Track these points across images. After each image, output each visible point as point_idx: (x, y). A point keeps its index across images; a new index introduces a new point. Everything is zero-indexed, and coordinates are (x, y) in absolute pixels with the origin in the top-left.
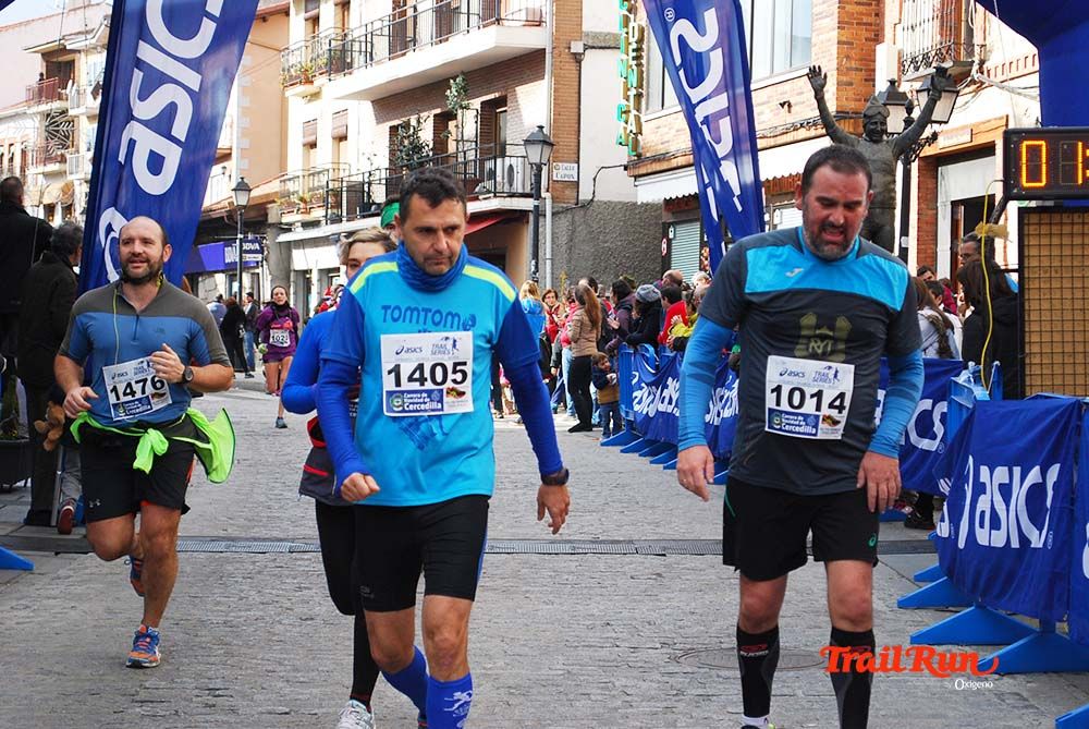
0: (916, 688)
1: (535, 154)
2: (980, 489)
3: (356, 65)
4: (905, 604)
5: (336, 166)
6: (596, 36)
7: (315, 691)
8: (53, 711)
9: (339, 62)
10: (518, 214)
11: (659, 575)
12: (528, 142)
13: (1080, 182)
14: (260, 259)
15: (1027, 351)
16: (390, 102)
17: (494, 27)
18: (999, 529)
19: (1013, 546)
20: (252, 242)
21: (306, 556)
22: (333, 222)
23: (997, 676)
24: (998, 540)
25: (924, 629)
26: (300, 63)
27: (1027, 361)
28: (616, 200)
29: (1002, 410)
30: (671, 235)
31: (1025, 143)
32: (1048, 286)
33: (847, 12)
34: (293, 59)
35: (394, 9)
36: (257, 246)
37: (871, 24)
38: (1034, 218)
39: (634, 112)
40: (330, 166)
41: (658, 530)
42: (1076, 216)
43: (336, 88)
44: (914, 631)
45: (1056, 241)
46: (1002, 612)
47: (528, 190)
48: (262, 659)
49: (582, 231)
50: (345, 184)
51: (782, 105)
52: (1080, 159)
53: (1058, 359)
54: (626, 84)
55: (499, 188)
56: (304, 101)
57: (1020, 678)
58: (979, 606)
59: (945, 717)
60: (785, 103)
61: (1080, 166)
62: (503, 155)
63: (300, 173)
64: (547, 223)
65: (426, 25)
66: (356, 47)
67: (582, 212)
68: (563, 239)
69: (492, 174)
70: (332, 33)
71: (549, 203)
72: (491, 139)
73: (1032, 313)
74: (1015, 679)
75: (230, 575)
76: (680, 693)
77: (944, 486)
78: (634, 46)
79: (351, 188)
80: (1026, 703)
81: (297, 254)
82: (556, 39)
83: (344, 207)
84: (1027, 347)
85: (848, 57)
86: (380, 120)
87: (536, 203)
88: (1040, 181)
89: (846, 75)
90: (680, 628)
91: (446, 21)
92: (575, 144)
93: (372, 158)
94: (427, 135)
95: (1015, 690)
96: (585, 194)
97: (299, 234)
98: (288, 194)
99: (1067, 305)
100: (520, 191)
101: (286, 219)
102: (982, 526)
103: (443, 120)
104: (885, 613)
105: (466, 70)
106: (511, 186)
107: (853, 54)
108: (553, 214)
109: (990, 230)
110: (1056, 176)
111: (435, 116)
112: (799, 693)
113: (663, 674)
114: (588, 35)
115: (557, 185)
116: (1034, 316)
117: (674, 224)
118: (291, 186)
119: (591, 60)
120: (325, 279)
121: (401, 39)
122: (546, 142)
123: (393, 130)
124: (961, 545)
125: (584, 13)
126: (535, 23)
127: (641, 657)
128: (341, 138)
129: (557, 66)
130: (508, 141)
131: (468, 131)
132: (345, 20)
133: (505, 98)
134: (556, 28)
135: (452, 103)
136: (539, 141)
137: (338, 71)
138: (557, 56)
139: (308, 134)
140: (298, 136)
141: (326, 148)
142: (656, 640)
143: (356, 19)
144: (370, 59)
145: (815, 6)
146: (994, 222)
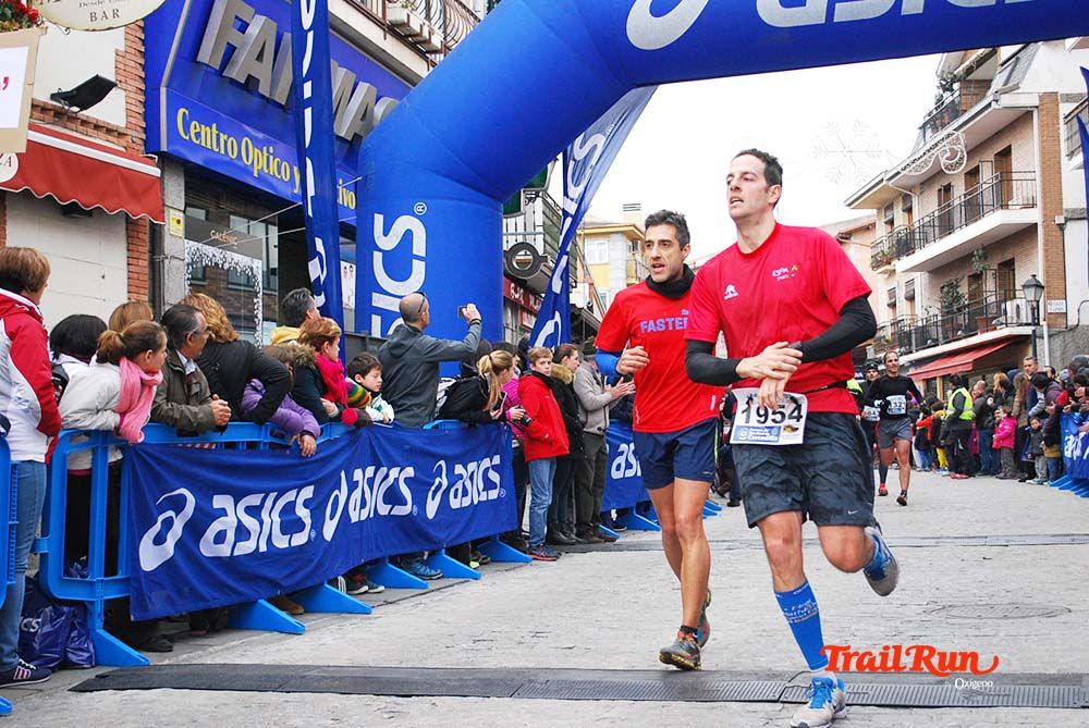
1: (1030, 294)
3: (916, 248)
5: (909, 317)
6: (1074, 211)
9: (905, 246)
10: (1023, 338)
12: (1024, 286)
16: (941, 270)
17: (1000, 211)
22: (906, 354)
26: (883, 251)
34: (879, 250)
35: (938, 206)
40: (904, 317)
43: (903, 264)
47: (1030, 321)
49: (1071, 347)
50: (913, 328)
55: (1009, 321)
56: (886, 276)
62: (1015, 298)
63: (886, 324)
64: (1043, 346)
65: (959, 217)
66: (917, 236)
67: (1069, 335)
68: (1058, 354)
69: (1005, 310)
70: (903, 228)
71: (1045, 328)
72: (1008, 292)
79: (917, 329)
82: (1045, 216)
83: (913, 344)
86: (930, 281)
87: (1033, 328)
90: (959, 591)
91: (974, 210)
92: (1062, 287)
93: (929, 309)
94: (964, 289)
96: (1072, 321)
98: (880, 338)
100: (1025, 321)
103: (977, 278)
105: (984, 243)
106: (1018, 316)
108: (1050, 336)
111: (969, 277)
114: (1067, 211)
115: (1052, 316)
119: (1071, 228)
121: (946, 226)
122: (1038, 285)
123: (942, 288)
125: (1064, 196)
126: (1026, 206)
127: (901, 610)
128: (911, 299)
129: (1046, 234)
130: (1017, 288)
131: (990, 285)
132: (910, 219)
133: (1014, 259)
134: (1045, 208)
135: (977, 267)
136: (1033, 286)
137: (904, 254)
138: (1046, 227)
139: (890, 298)
140: (885, 300)
141: (902, 305)
142: (928, 600)
143: (915, 218)
144: (925, 242)
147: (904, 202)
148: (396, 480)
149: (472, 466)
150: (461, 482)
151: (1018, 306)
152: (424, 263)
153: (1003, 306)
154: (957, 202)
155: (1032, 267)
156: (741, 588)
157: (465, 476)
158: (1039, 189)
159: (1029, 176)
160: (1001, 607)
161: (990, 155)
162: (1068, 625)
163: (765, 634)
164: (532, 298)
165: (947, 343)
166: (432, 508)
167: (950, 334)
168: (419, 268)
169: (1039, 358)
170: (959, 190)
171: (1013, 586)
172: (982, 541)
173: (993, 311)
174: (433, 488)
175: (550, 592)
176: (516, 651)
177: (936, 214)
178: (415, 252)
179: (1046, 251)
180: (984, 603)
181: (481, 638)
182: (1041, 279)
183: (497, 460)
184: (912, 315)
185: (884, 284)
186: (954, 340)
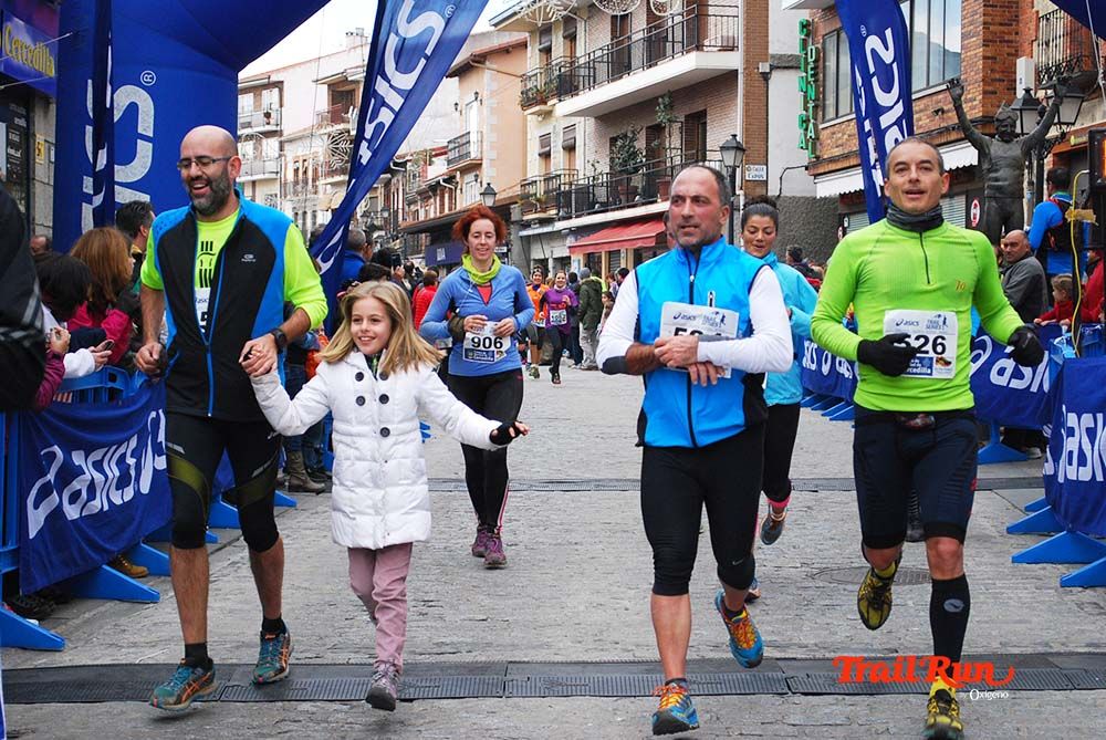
0: (1010, 598)
1: (730, 158)
2: (1071, 432)
3: (581, 87)
4: (1011, 530)
5: (567, 172)
6: (781, 57)
7: (510, 602)
8: (297, 618)
9: (567, 85)
11: (809, 507)
12: (723, 148)
14: (505, 251)
16: (608, 116)
17: (694, 54)
18: (1085, 466)
19: (1098, 479)
21: (519, 494)
22: (564, 218)
23: (1080, 589)
24: (1085, 474)
25: (1024, 551)
26: (536, 86)
28: (799, 196)
29: (1084, 366)
30: (846, 225)
33: (992, 32)
34: (529, 85)
35: (612, 40)
37: (1011, 42)
39: (812, 121)
40: (562, 172)
43: (565, 107)
44: (1016, 552)
46: (1091, 537)
48: (471, 577)
50: (573, 187)
51: (937, 112)
54: (805, 97)
56: (540, 119)
57: (1100, 590)
58: (1069, 531)
59: (1030, 622)
60: (938, 110)
62: (704, 159)
63: (538, 178)
65: (638, 54)
66: (582, 72)
70: (561, 61)
72: (696, 152)
74: (1095, 591)
75: (455, 510)
76: (810, 603)
77: (1047, 431)
78: (812, 65)
79: (578, 190)
81: (535, 246)
82: (747, 61)
83: (574, 207)
85: (992, 70)
86: (600, 134)
89: (989, 85)
90: (820, 550)
91: (656, 49)
92: (764, 149)
93: (596, 165)
94: (641, 144)
95: (1095, 600)
97: (537, 229)
98: (525, 197)
101: (525, 218)
102: (1070, 464)
103: (656, 131)
105: (671, 90)
107: (996, 67)
109: (1078, 215)
111: (647, 128)
112: (910, 603)
113: (799, 588)
114: (773, 56)
115: (749, 184)
117: (848, 215)
118: (532, 190)
119: (778, 79)
120: (559, 266)
121: (620, 64)
122: (739, 148)
123: (613, 141)
124: (1061, 479)
125: (770, 38)
126: (729, 47)
127: (782, 574)
128: (570, 149)
129: (746, 84)
130: (709, 147)
131: (674, 141)
132: (573, 50)
133: (705, 111)
134: (747, 52)
135: (661, 117)
136: (733, 148)
137: (566, 93)
138: (748, 75)
139: (542, 147)
140: (534, 149)
141: (559, 157)
143: (580, 51)
144: (593, 82)
145: (963, 27)
146: (1083, 208)
147: (565, 27)
152: (151, 145)
154: (640, 35)
155: (725, 127)
158: (741, 29)
159: (729, 11)
165: (617, 209)
167: (624, 200)
168: (145, 151)
170: (639, 19)
177: (605, 52)
178: (140, 131)
179: (746, 104)
182: (739, 139)
184: (571, 170)
185: (535, 129)
186: (629, 207)
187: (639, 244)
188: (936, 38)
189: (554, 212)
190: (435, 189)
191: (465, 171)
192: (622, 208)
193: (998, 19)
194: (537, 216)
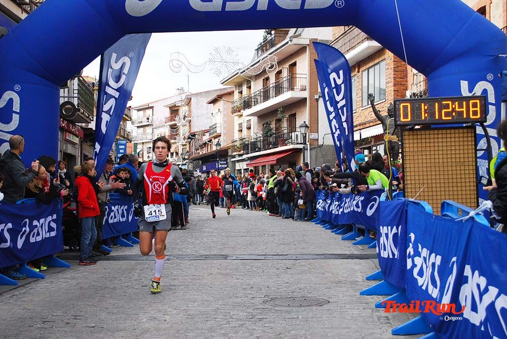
1: (303, 130)
3: (253, 104)
9: (247, 104)
10: (299, 149)
12: (300, 126)
13: (423, 118)
14: (226, 166)
15: (406, 183)
16: (263, 116)
17: (291, 91)
18: (386, 250)
19: (390, 257)
20: (224, 161)
22: (246, 154)
23: (383, 309)
24: (386, 256)
25: (367, 289)
26: (237, 106)
27: (406, 187)
28: (330, 144)
31: (402, 105)
32: (413, 158)
33: (397, 81)
34: (235, 105)
35: (263, 87)
36: (225, 162)
37: (404, 85)
38: (407, 133)
40: (246, 137)
41: (302, 251)
42: (423, 131)
43: (246, 113)
44: (363, 289)
45: (415, 141)
47: (302, 142)
49: (320, 155)
50: (249, 142)
52: (423, 110)
53: (417, 186)
55: (293, 142)
56: (238, 117)
61: (423, 113)
62: (296, 131)
63: (238, 139)
64: (308, 153)
65: (272, 92)
66: (253, 100)
67: (319, 149)
68: (314, 157)
69: (292, 136)
70: (246, 95)
71: (309, 145)
72: (292, 128)
73: (407, 169)
79: (251, 143)
80: (388, 321)
81: (237, 164)
82: (310, 94)
83: (250, 150)
84: (406, 181)
85: (397, 95)
86: (259, 122)
87: (304, 146)
88: (408, 119)
91: (279, 90)
92: (317, 127)
93: (257, 134)
94: (273, 126)
96: (320, 143)
97: (237, 158)
98: (234, 146)
99: (420, 165)
100: (300, 142)
101: (233, 154)
102: (382, 249)
103: (279, 121)
104: (359, 282)
105: (283, 105)
106: (297, 140)
107: (399, 94)
108: (310, 149)
109: (390, 138)
110: (414, 116)
111: (276, 120)
114: (320, 93)
115: (311, 140)
116: (408, 170)
118: (236, 144)
119: (321, 100)
120: (245, 171)
121: (266, 97)
122: (306, 126)
123: (263, 125)
126: (304, 89)
127: (253, 301)
128: (249, 128)
129: (310, 103)
130: (297, 127)
131: (285, 124)
132: (250, 92)
133: (295, 114)
134: (310, 91)
135: (279, 116)
136: (304, 126)
137: (246, 108)
138: (310, 100)
139: (239, 128)
140: (237, 128)
141: (245, 131)
142: (264, 294)
143: (252, 91)
144: (256, 103)
145: (386, 79)
146: (393, 135)
147: (247, 83)
148: (3, 230)
149: (42, 221)
150: (36, 229)
151: (297, 135)
152: (19, 115)
153: (291, 135)
154: (271, 86)
155: (303, 117)
156: (176, 285)
157: (38, 225)
158: (308, 82)
159: (304, 76)
160: (298, 299)
161: (287, 66)
162: (330, 312)
163: (189, 317)
164: (71, 126)
165: (264, 150)
166: (20, 243)
167: (266, 147)
168: (16, 118)
169: (305, 159)
170: (272, 80)
171: (302, 286)
172: (285, 257)
173: (286, 136)
174: (21, 233)
175: (81, 288)
176: (65, 329)
177: (262, 90)
178: (14, 110)
179: (310, 110)
180: (290, 296)
181: (47, 320)
182: (307, 123)
183: (55, 217)
184: (249, 136)
185: (237, 121)
186: (268, 149)
187: (271, 163)
188: (377, 85)
189: (242, 152)
190: (205, 144)
191: (215, 138)
192: (266, 150)
193: (399, 76)
194: (237, 153)
